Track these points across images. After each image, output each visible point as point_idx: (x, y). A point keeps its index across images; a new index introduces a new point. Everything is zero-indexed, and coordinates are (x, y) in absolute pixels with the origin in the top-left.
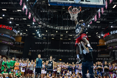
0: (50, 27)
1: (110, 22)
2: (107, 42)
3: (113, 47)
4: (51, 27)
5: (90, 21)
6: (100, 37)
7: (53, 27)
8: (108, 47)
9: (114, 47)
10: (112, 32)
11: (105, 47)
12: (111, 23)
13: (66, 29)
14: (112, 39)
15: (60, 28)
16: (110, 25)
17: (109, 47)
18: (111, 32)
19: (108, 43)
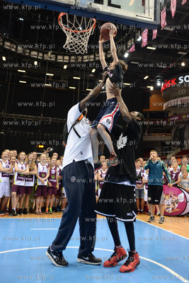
0: (13, 50)
1: (179, 53)
2: (169, 102)
3: (180, 116)
4: (16, 49)
5: (130, 44)
6: (152, 88)
7: (24, 51)
8: (170, 115)
9: (184, 117)
10: (183, 79)
11: (163, 115)
12: (182, 55)
13: (63, 59)
14: (182, 96)
15: (43, 57)
16: (180, 58)
17: (172, 117)
18: (180, 79)
19: (169, 106)
